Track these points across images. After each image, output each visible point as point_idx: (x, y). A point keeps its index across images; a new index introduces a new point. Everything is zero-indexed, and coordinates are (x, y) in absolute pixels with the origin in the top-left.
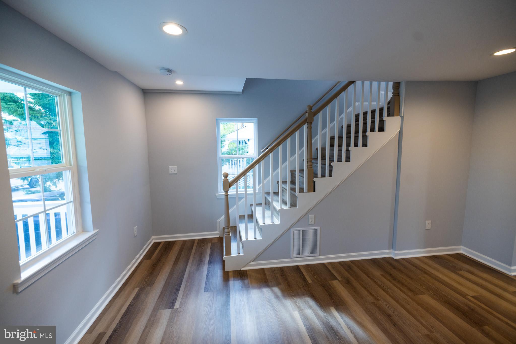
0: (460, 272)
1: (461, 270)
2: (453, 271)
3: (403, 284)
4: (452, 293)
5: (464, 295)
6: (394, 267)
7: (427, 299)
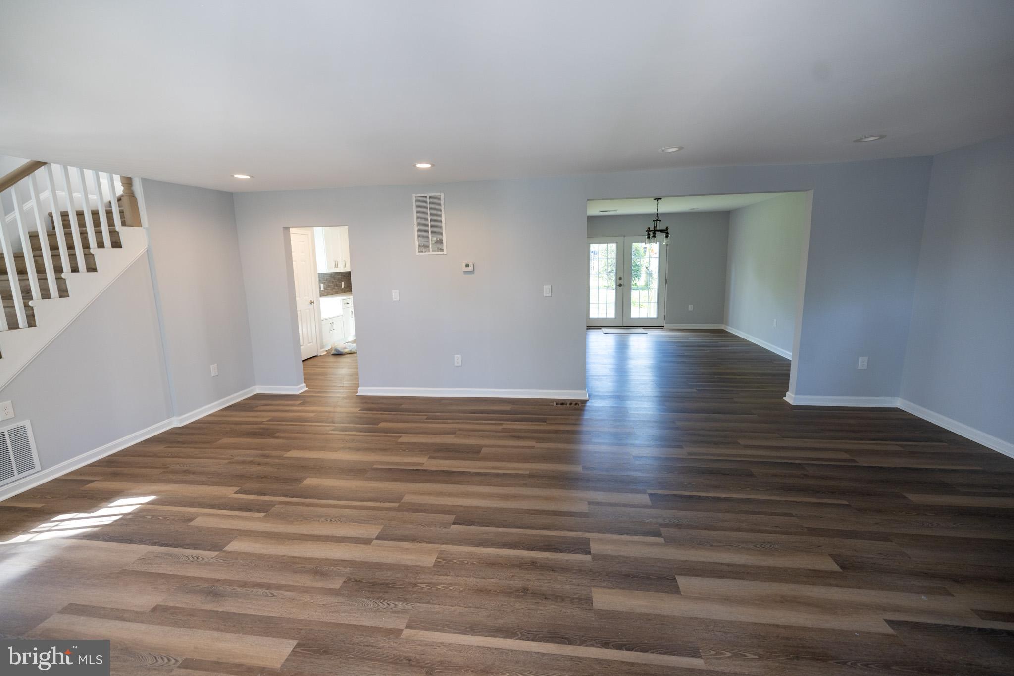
0: (259, 408)
1: (257, 407)
2: (250, 411)
3: (196, 443)
4: (249, 426)
5: (260, 423)
6: (181, 434)
7: (226, 441)
